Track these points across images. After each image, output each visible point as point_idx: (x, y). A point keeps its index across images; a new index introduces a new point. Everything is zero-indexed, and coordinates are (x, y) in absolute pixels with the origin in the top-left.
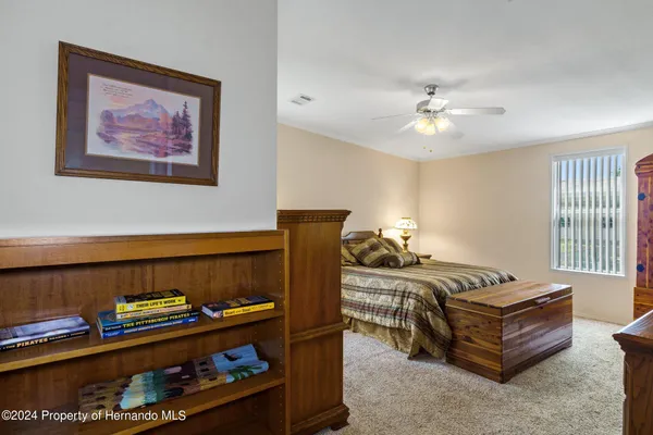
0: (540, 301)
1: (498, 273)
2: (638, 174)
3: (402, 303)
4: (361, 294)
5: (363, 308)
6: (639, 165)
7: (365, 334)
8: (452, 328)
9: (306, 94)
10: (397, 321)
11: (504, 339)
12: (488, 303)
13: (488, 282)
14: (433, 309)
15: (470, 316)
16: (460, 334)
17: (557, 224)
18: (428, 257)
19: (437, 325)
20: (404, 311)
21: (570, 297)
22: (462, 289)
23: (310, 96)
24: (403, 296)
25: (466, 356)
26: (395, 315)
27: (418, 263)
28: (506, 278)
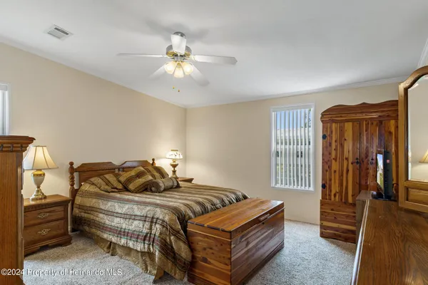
0: (262, 219)
1: (235, 194)
2: (322, 121)
3: (151, 229)
4: (118, 219)
5: (120, 233)
6: (323, 114)
7: (121, 257)
8: (192, 249)
9: (61, 26)
10: (146, 246)
11: (233, 259)
12: (220, 227)
13: (227, 202)
14: (176, 233)
15: (206, 239)
16: (199, 255)
17: (274, 155)
18: (190, 180)
19: (179, 249)
20: (152, 236)
21: (283, 211)
22: (205, 211)
23: (66, 29)
24: (152, 222)
25: (203, 275)
26: (144, 240)
27: (178, 186)
28: (241, 197)
